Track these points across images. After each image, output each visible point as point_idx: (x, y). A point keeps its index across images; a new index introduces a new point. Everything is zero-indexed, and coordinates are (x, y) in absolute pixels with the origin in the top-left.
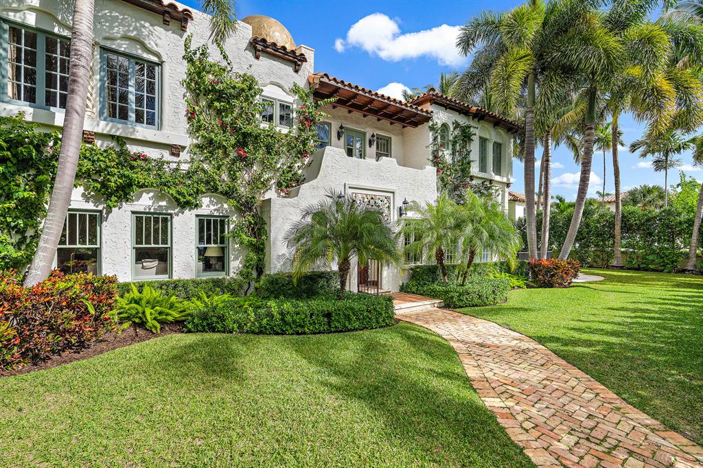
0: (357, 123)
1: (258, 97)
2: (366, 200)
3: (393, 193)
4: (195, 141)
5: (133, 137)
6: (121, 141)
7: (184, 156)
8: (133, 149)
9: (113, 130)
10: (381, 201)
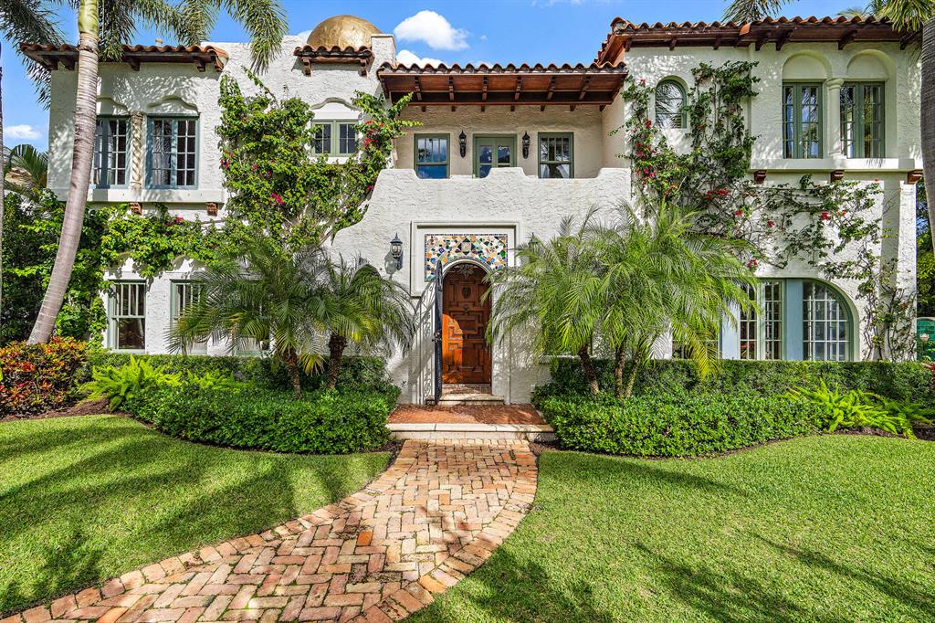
0: (500, 123)
1: (309, 123)
2: (452, 244)
3: (514, 227)
4: (234, 195)
5: (169, 201)
6: (163, 207)
7: (222, 213)
8: (172, 213)
9: (153, 196)
10: (486, 243)
